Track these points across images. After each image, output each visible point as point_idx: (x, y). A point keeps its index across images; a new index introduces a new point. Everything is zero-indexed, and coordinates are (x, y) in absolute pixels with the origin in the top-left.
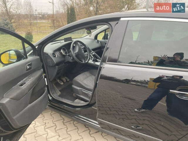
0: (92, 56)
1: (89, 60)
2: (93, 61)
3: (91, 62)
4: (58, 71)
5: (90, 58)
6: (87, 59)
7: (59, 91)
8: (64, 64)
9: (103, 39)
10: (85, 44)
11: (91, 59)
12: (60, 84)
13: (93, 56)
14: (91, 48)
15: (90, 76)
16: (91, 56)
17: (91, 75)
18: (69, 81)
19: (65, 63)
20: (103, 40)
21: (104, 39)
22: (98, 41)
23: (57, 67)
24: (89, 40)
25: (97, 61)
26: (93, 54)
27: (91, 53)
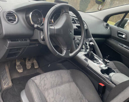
0: (88, 45)
1: (80, 51)
2: (85, 55)
3: (81, 55)
4: (10, 50)
5: (84, 47)
6: (77, 48)
7: (12, 80)
8: (28, 41)
9: (115, 25)
10: (83, 19)
11: (84, 50)
12: (17, 71)
13: (89, 47)
14: (92, 31)
15: (69, 82)
16: (86, 44)
17: (71, 80)
18: (37, 68)
19: (31, 40)
20: (116, 27)
21: (118, 26)
22: (107, 25)
23: (9, 42)
24: (94, 19)
25: (92, 59)
26: (91, 43)
27: (90, 39)
